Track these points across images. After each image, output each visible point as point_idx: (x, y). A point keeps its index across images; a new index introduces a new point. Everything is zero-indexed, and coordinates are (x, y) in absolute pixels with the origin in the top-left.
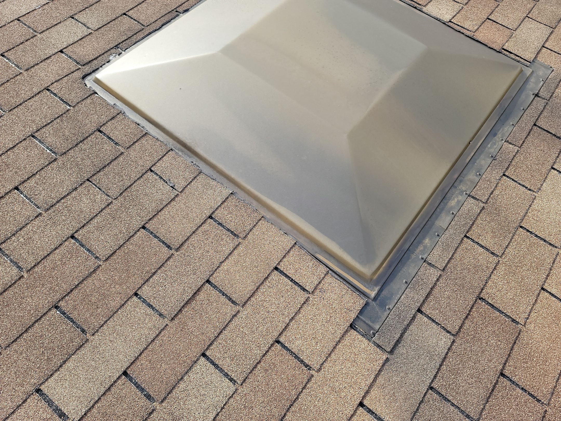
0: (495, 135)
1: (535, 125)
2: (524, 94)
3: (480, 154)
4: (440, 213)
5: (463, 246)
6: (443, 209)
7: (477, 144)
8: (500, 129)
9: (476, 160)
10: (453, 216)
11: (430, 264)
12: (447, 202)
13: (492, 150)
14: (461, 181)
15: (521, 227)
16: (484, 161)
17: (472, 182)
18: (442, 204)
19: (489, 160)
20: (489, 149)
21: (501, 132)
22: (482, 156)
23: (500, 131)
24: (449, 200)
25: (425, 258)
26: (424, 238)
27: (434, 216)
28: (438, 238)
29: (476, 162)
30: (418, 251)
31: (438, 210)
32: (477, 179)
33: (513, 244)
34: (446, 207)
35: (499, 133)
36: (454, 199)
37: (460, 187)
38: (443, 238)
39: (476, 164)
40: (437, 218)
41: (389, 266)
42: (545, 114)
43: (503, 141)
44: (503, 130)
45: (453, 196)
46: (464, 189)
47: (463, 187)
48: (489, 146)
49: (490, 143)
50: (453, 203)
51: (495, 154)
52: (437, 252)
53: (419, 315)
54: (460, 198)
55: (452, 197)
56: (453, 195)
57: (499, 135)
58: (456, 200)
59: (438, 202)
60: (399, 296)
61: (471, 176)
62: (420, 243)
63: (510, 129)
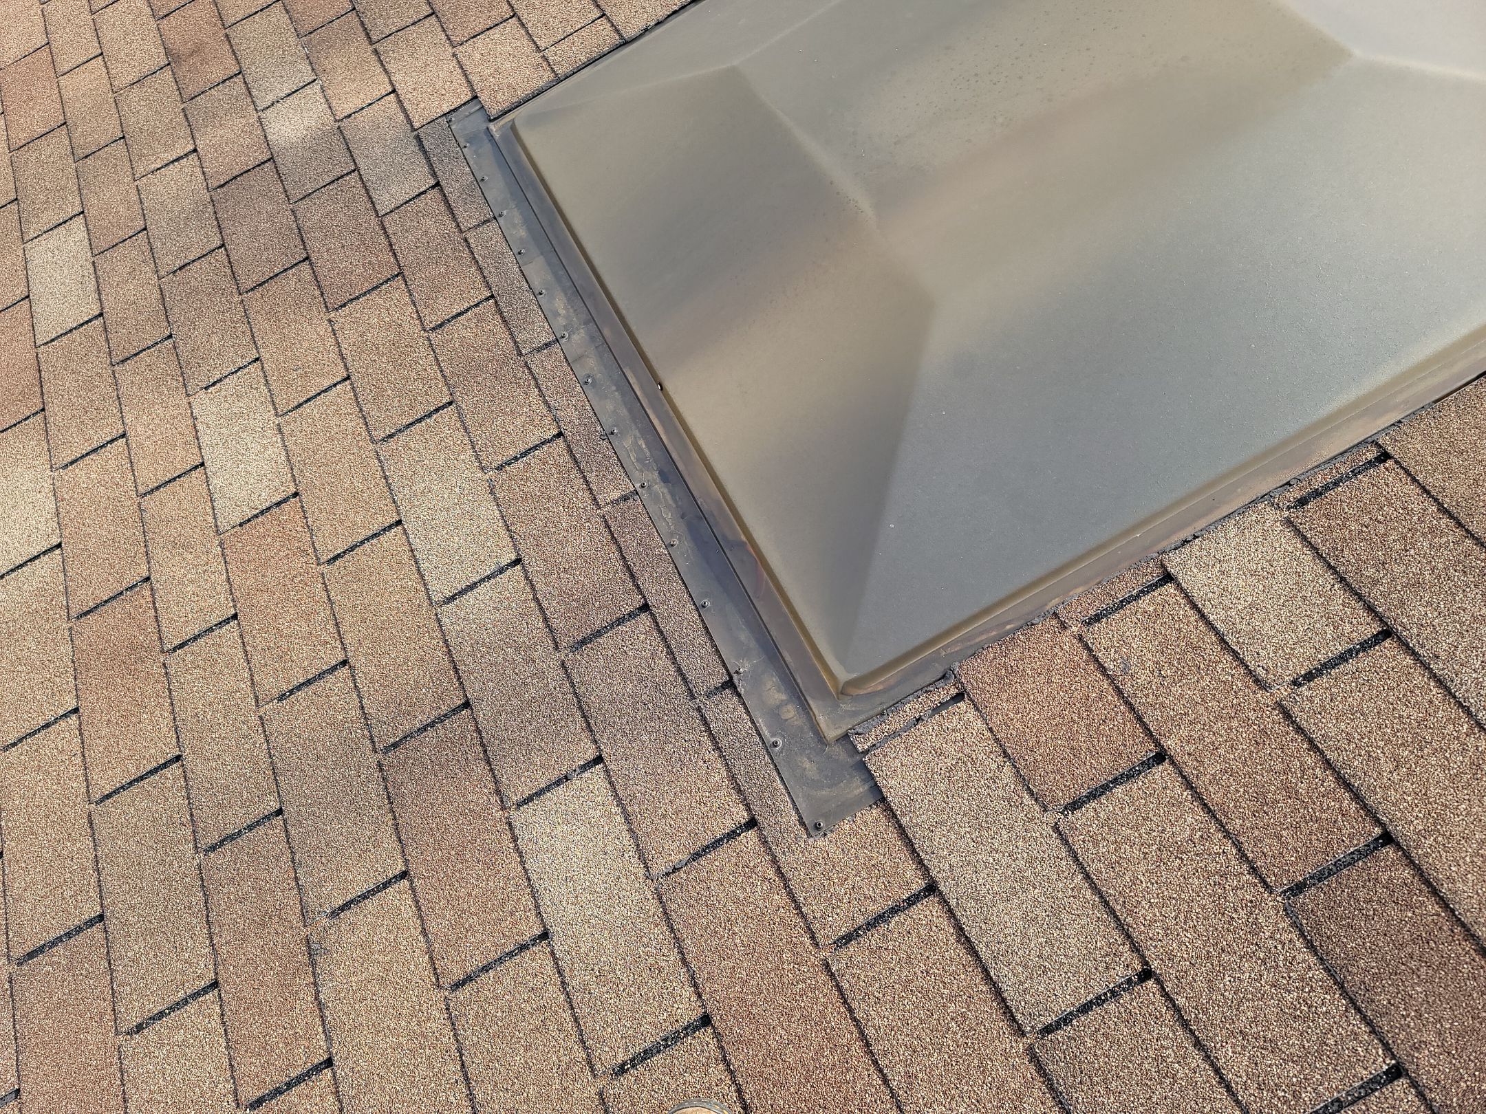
0: (664, 477)
1: (645, 607)
2: (753, 644)
3: (630, 411)
4: (555, 274)
5: (479, 283)
6: (558, 279)
7: (658, 417)
8: (675, 501)
9: (623, 395)
10: (537, 292)
11: (485, 222)
12: (566, 294)
13: (628, 443)
14: (592, 339)
15: (450, 403)
16: (611, 407)
17: (580, 358)
18: (569, 284)
19: (608, 422)
20: (635, 438)
21: (666, 501)
22: (624, 412)
23: (668, 497)
24: (569, 300)
25: (499, 219)
26: (530, 230)
27: (555, 260)
28: (516, 251)
29: (617, 390)
30: (516, 213)
31: (562, 272)
32: (581, 373)
33: (433, 372)
34: (559, 288)
35: (665, 491)
36: (564, 309)
37: (582, 331)
38: (510, 258)
39: (614, 388)
40: (549, 264)
41: (517, 162)
42: (663, 661)
43: (637, 486)
44: (668, 506)
45: (571, 311)
46: (575, 337)
47: (580, 336)
48: (642, 443)
49: (646, 450)
50: (560, 304)
51: (616, 443)
52: (497, 242)
53: (432, 182)
54: (561, 321)
55: (572, 307)
56: (575, 310)
57: (659, 488)
58: (562, 312)
59: (574, 276)
60: (471, 163)
61: (592, 365)
62: (526, 221)
63: (662, 526)
